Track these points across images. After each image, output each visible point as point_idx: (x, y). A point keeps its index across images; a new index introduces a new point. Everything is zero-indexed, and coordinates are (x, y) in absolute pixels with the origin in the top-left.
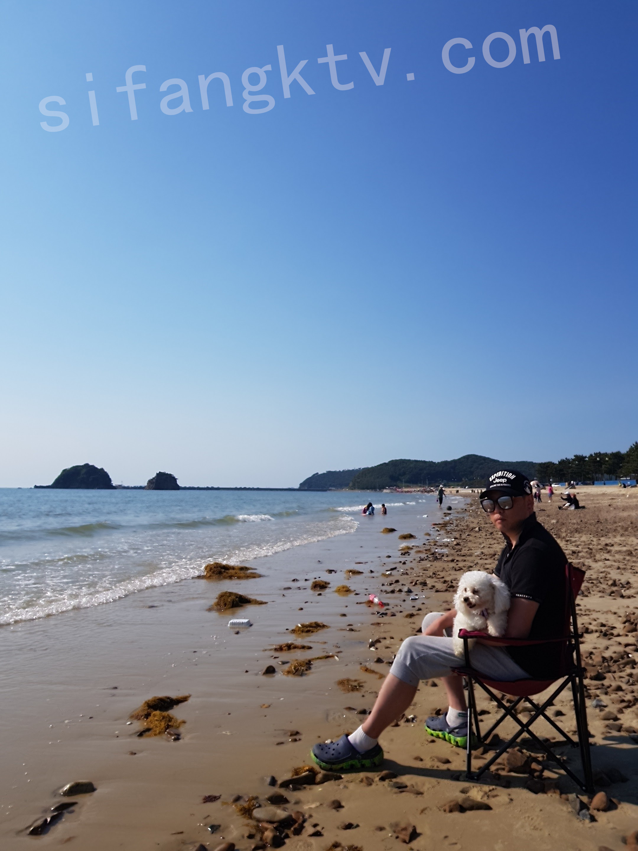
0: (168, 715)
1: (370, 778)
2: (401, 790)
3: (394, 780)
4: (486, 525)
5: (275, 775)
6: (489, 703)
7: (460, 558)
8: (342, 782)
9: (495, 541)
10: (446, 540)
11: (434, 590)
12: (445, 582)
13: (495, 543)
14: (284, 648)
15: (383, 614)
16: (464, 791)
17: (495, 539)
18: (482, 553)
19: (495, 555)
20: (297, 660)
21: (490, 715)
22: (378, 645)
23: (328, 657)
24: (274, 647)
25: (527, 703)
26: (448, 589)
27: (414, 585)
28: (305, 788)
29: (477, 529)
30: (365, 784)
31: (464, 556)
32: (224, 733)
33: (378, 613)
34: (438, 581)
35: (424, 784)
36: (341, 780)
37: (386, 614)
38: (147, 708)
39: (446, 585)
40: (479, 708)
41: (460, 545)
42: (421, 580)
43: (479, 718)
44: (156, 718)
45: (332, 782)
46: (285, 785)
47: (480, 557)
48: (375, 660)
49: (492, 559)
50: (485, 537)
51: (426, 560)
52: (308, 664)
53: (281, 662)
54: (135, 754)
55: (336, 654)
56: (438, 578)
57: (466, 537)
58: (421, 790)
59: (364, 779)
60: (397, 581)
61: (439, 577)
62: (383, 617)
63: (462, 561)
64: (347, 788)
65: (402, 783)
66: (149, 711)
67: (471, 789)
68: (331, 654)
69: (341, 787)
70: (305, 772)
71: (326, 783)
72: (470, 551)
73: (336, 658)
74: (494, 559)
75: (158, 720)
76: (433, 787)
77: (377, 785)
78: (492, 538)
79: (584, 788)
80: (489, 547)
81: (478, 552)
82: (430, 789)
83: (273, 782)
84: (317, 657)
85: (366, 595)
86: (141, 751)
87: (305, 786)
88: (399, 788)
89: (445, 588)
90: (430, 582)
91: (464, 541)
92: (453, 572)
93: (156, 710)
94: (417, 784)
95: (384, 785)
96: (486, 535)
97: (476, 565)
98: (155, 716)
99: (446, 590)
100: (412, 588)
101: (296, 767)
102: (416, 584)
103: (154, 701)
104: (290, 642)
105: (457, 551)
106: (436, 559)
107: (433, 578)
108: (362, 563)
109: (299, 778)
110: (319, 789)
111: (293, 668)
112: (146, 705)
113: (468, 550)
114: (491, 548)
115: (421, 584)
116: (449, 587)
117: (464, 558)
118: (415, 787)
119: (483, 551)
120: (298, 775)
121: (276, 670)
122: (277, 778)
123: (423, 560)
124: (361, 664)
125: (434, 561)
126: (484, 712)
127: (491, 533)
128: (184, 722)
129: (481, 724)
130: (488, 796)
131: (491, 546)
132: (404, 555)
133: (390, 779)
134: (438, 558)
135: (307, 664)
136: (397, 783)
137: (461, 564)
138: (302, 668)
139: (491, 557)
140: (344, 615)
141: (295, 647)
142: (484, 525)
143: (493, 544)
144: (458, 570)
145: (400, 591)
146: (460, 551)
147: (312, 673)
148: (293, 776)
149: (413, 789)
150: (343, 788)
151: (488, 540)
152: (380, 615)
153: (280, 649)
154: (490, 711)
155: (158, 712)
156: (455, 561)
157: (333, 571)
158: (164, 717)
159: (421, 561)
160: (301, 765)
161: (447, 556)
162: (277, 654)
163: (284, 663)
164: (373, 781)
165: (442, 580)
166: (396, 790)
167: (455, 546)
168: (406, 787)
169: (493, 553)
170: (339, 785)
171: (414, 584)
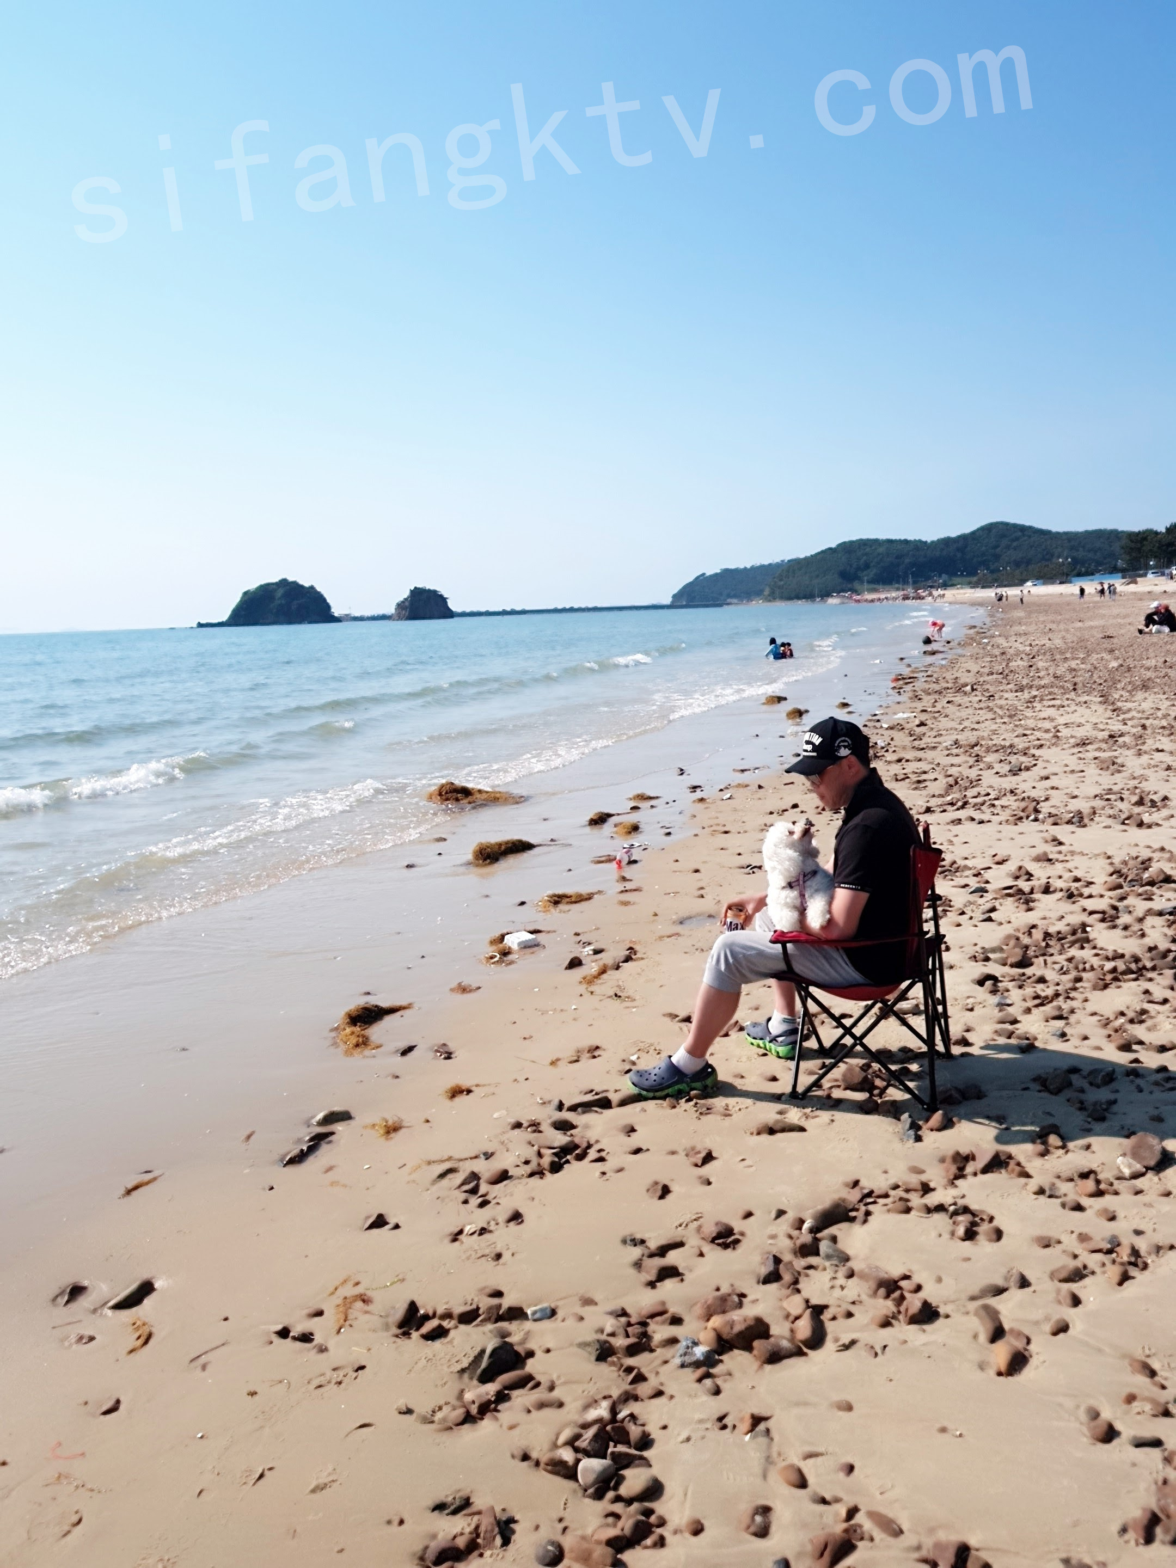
2: (705, 1113)
5: (562, 1099)
10: (900, 715)
16: (780, 1113)
28: (596, 1112)
29: (968, 688)
46: (573, 1108)
50: (976, 706)
53: (593, 950)
54: (395, 1077)
57: (943, 707)
58: (730, 1113)
64: (645, 1111)
65: (709, 1106)
67: (790, 1111)
70: (597, 1094)
76: (746, 1108)
77: (681, 1107)
79: (925, 1107)
80: (973, 729)
82: (742, 1111)
83: (560, 1106)
86: (405, 1074)
87: (596, 1109)
88: (705, 1110)
91: (937, 715)
94: (727, 1106)
96: (980, 701)
109: (589, 1101)
110: (612, 1113)
114: (977, 730)
121: (583, 962)
127: (991, 696)
130: (807, 1118)
131: (977, 726)
143: (983, 722)
148: (585, 1098)
150: (640, 1111)
162: (587, 938)
166: (702, 1113)
168: (714, 1109)
170: (636, 1111)
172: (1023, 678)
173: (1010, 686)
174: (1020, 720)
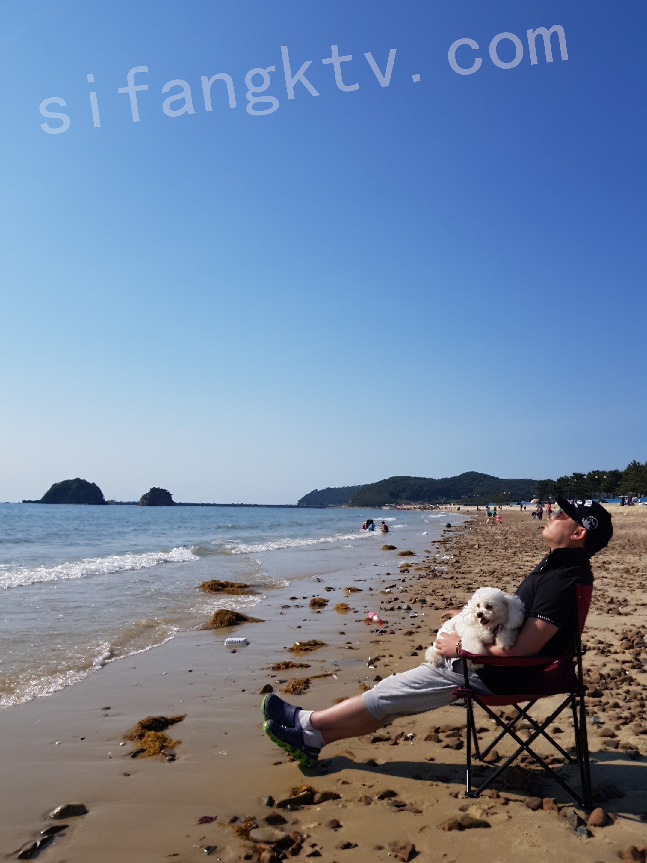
0: (163, 735)
1: (369, 797)
2: (400, 808)
3: (393, 799)
4: (486, 543)
5: (272, 796)
6: (488, 721)
7: (459, 576)
8: (341, 801)
9: (494, 559)
10: (445, 557)
11: (434, 607)
12: (444, 599)
13: (494, 561)
14: (282, 667)
15: (382, 632)
16: (462, 809)
17: (494, 556)
18: (482, 570)
19: (494, 572)
20: (295, 679)
21: (489, 733)
22: (377, 663)
23: (326, 675)
24: (272, 665)
25: (526, 720)
26: (448, 606)
27: (413, 603)
28: (303, 808)
29: (476, 546)
30: (364, 803)
31: (463, 573)
32: (220, 753)
33: (377, 631)
34: (437, 599)
35: (423, 803)
36: (340, 800)
37: (385, 632)
38: (141, 728)
39: (445, 602)
40: (478, 726)
41: (459, 562)
42: (420, 597)
43: (478, 735)
44: (150, 739)
45: (331, 802)
46: (283, 805)
47: (480, 575)
48: (374, 678)
49: (492, 576)
50: (485, 554)
51: (425, 577)
52: (307, 683)
53: (279, 681)
54: (129, 775)
55: (335, 672)
56: (438, 596)
57: (466, 555)
58: (420, 809)
59: (363, 798)
60: (396, 599)
61: (438, 594)
62: (382, 634)
63: (461, 578)
64: (346, 807)
65: (401, 802)
66: (143, 731)
67: (470, 807)
68: (329, 672)
69: (340, 806)
70: (303, 792)
71: (324, 803)
72: (469, 569)
73: (335, 676)
74: (493, 577)
75: (152, 741)
76: (432, 805)
77: (376, 803)
78: (492, 555)
79: (583, 805)
80: (488, 565)
81: (478, 570)
82: (429, 807)
83: (271, 802)
84: (315, 675)
85: (365, 613)
86: (135, 772)
87: (303, 806)
88: (398, 806)
89: (444, 606)
90: (429, 599)
91: (464, 558)
92: (452, 590)
93: (150, 730)
94: (416, 802)
95: (383, 804)
96: (486, 552)
97: (475, 582)
98: (149, 736)
99: (446, 608)
100: (412, 606)
101: (294, 786)
102: (415, 601)
103: (149, 721)
104: (288, 661)
105: (456, 569)
106: (436, 576)
107: (432, 595)
108: (361, 581)
109: (297, 798)
110: (317, 808)
111: (291, 687)
112: (140, 725)
113: (468, 568)
114: (491, 565)
115: (420, 602)
116: (448, 605)
117: (463, 575)
118: (414, 806)
119: (482, 568)
120: (296, 795)
121: (274, 689)
122: (274, 798)
123: (422, 577)
124: (360, 682)
125: (433, 579)
126: (483, 730)
127: (491, 551)
128: (179, 742)
129: (479, 742)
130: (487, 814)
131: (490, 563)
132: (404, 572)
133: (389, 798)
134: (438, 575)
135: (305, 682)
136: (396, 801)
137: (460, 582)
138: (301, 687)
139: (490, 575)
140: (343, 633)
141: (293, 666)
142: (484, 543)
143: (492, 562)
144: (457, 588)
145: (400, 608)
146: (460, 569)
147: (311, 692)
148: (291, 795)
149: (412, 807)
150: (342, 808)
151: (487, 557)
152: (380, 632)
153: (278, 668)
154: (489, 729)
155: (152, 733)
156: (454, 578)
157: (332, 588)
158: (158, 738)
159: (420, 579)
160: (299, 785)
161: (447, 574)
162: (274, 673)
163: (281, 682)
164: (372, 800)
165: (442, 597)
166: (395, 809)
167: (455, 564)
168: (405, 805)
169: (492, 570)
170: (338, 805)
171: (413, 601)
172: (504, 543)
173: (498, 547)
174: (514, 561)
